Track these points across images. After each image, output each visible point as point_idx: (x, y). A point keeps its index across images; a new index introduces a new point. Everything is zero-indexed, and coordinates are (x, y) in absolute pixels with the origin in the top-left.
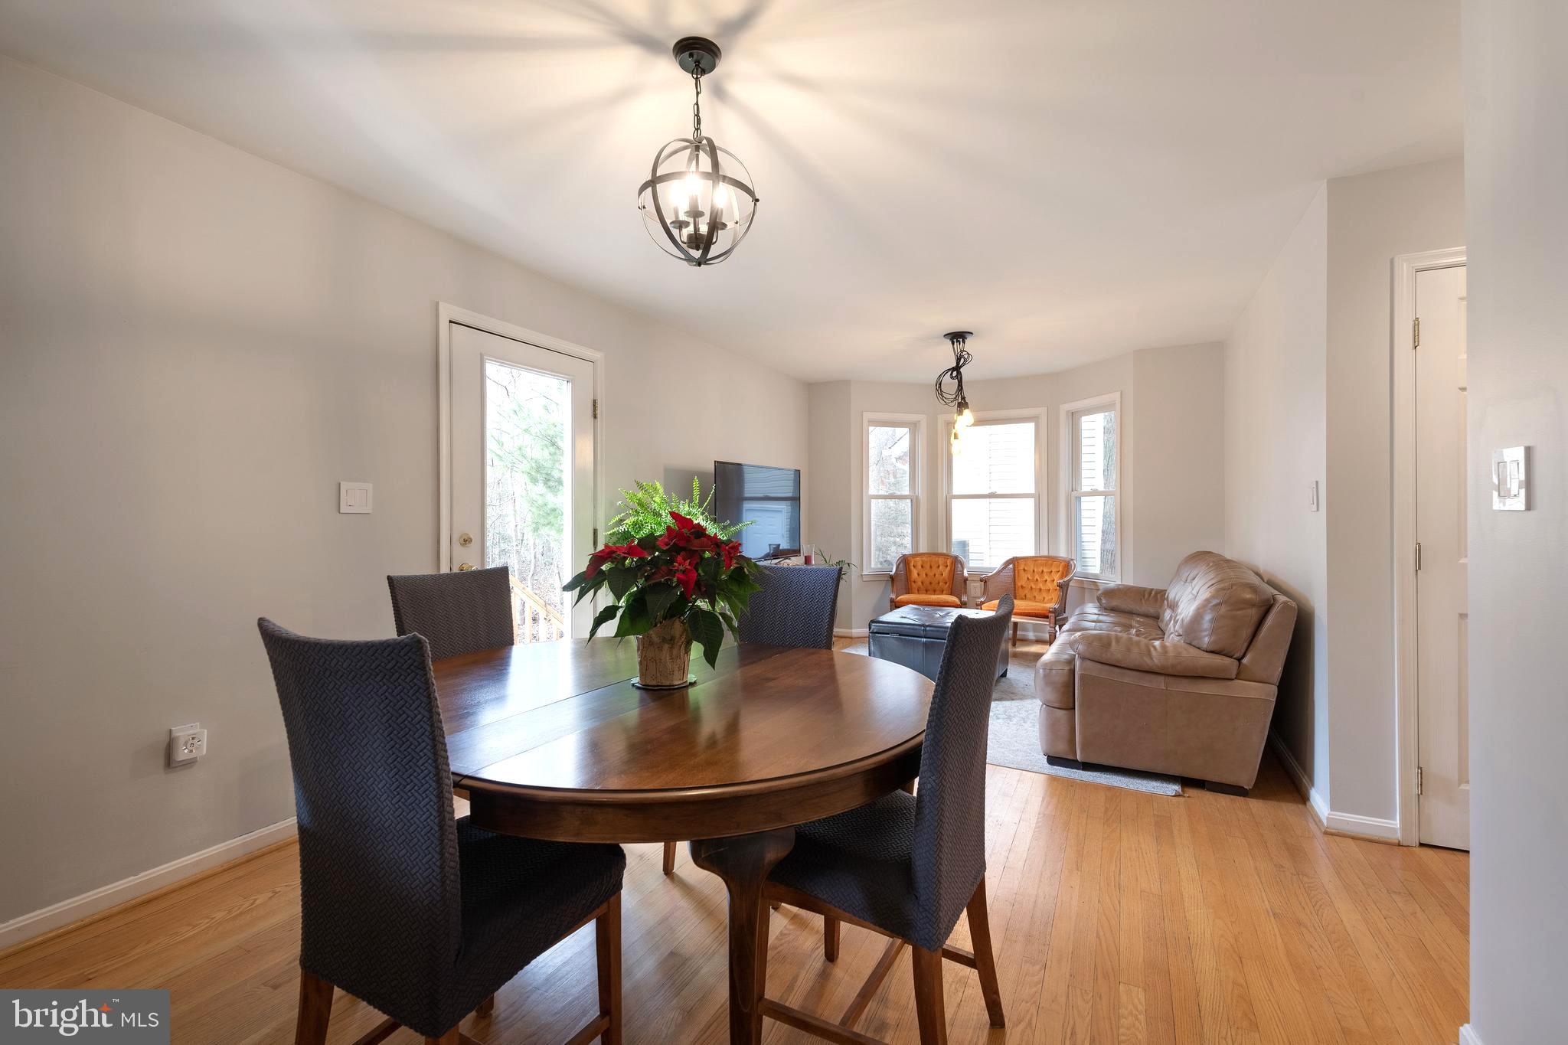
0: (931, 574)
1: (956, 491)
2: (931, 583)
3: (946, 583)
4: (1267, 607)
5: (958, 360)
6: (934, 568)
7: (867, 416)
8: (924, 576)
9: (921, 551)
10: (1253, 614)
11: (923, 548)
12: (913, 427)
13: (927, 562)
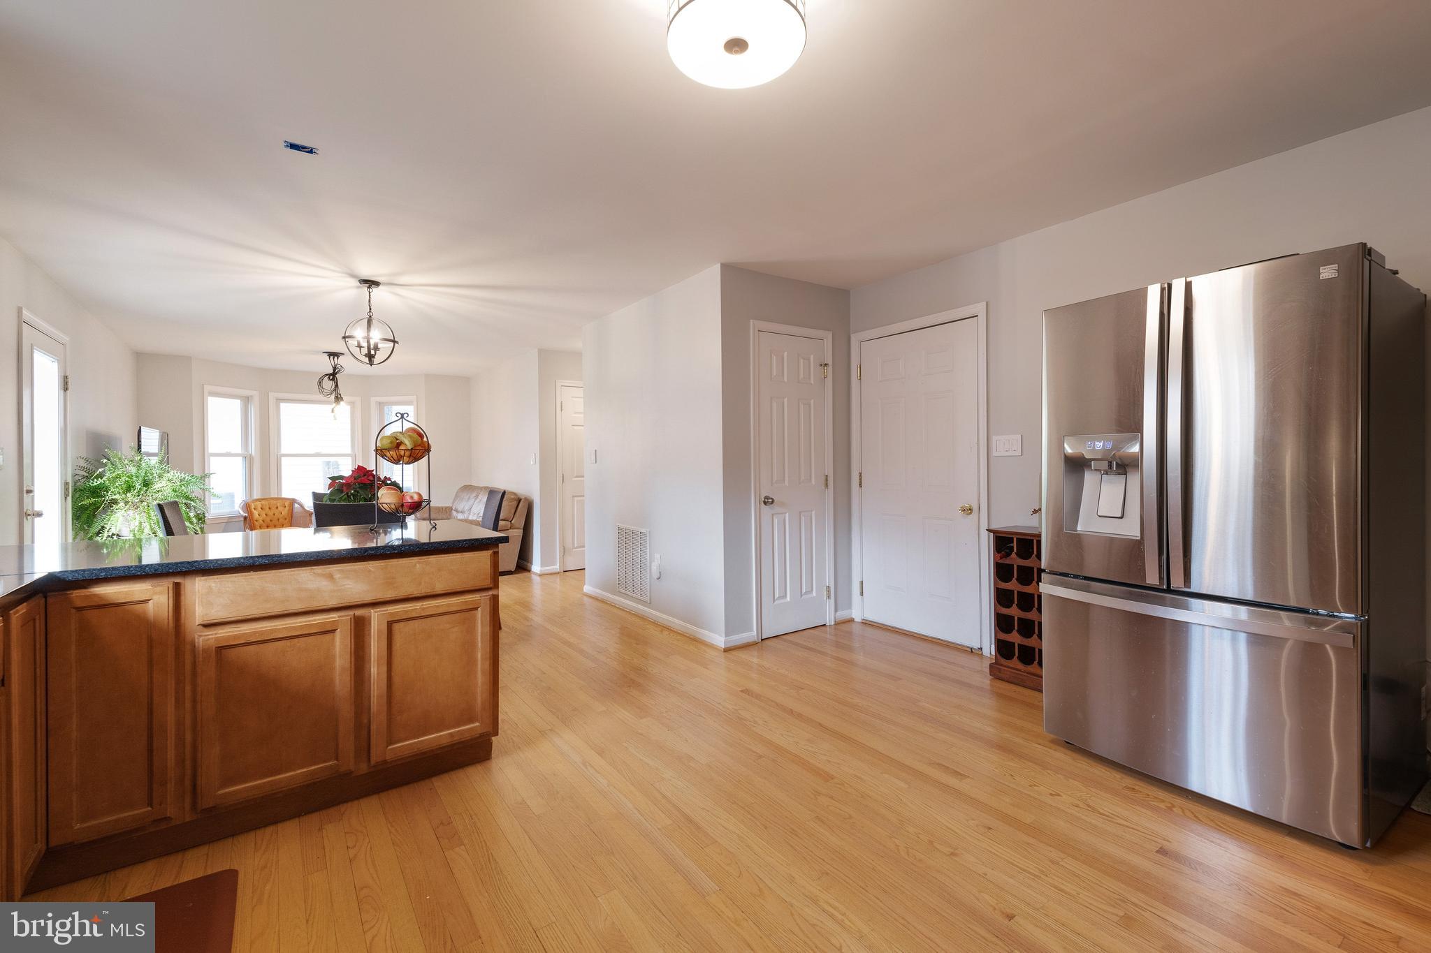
0: (271, 513)
1: (283, 451)
2: (271, 521)
3: (286, 519)
4: (519, 500)
5: (335, 369)
6: (274, 508)
7: (207, 388)
8: (265, 515)
9: (255, 497)
10: (515, 503)
11: (256, 495)
12: (246, 400)
13: (266, 505)
